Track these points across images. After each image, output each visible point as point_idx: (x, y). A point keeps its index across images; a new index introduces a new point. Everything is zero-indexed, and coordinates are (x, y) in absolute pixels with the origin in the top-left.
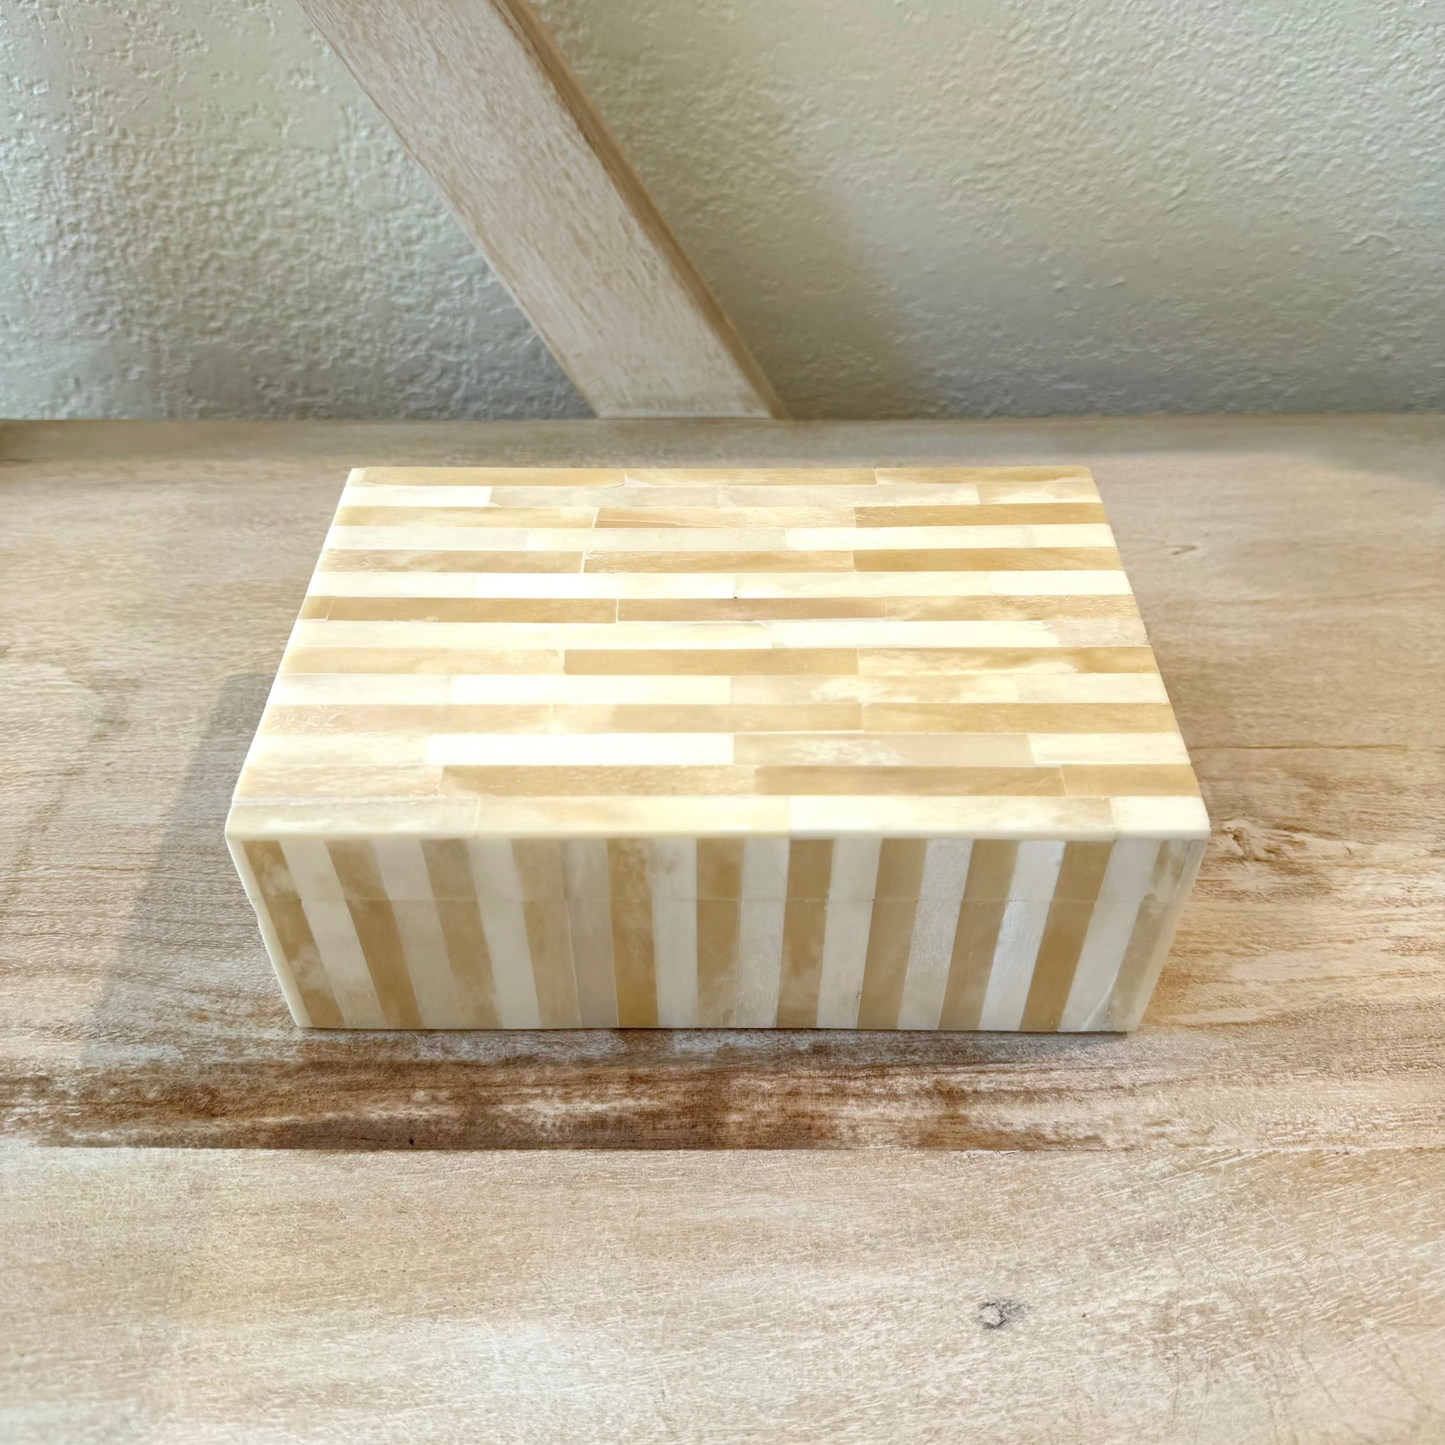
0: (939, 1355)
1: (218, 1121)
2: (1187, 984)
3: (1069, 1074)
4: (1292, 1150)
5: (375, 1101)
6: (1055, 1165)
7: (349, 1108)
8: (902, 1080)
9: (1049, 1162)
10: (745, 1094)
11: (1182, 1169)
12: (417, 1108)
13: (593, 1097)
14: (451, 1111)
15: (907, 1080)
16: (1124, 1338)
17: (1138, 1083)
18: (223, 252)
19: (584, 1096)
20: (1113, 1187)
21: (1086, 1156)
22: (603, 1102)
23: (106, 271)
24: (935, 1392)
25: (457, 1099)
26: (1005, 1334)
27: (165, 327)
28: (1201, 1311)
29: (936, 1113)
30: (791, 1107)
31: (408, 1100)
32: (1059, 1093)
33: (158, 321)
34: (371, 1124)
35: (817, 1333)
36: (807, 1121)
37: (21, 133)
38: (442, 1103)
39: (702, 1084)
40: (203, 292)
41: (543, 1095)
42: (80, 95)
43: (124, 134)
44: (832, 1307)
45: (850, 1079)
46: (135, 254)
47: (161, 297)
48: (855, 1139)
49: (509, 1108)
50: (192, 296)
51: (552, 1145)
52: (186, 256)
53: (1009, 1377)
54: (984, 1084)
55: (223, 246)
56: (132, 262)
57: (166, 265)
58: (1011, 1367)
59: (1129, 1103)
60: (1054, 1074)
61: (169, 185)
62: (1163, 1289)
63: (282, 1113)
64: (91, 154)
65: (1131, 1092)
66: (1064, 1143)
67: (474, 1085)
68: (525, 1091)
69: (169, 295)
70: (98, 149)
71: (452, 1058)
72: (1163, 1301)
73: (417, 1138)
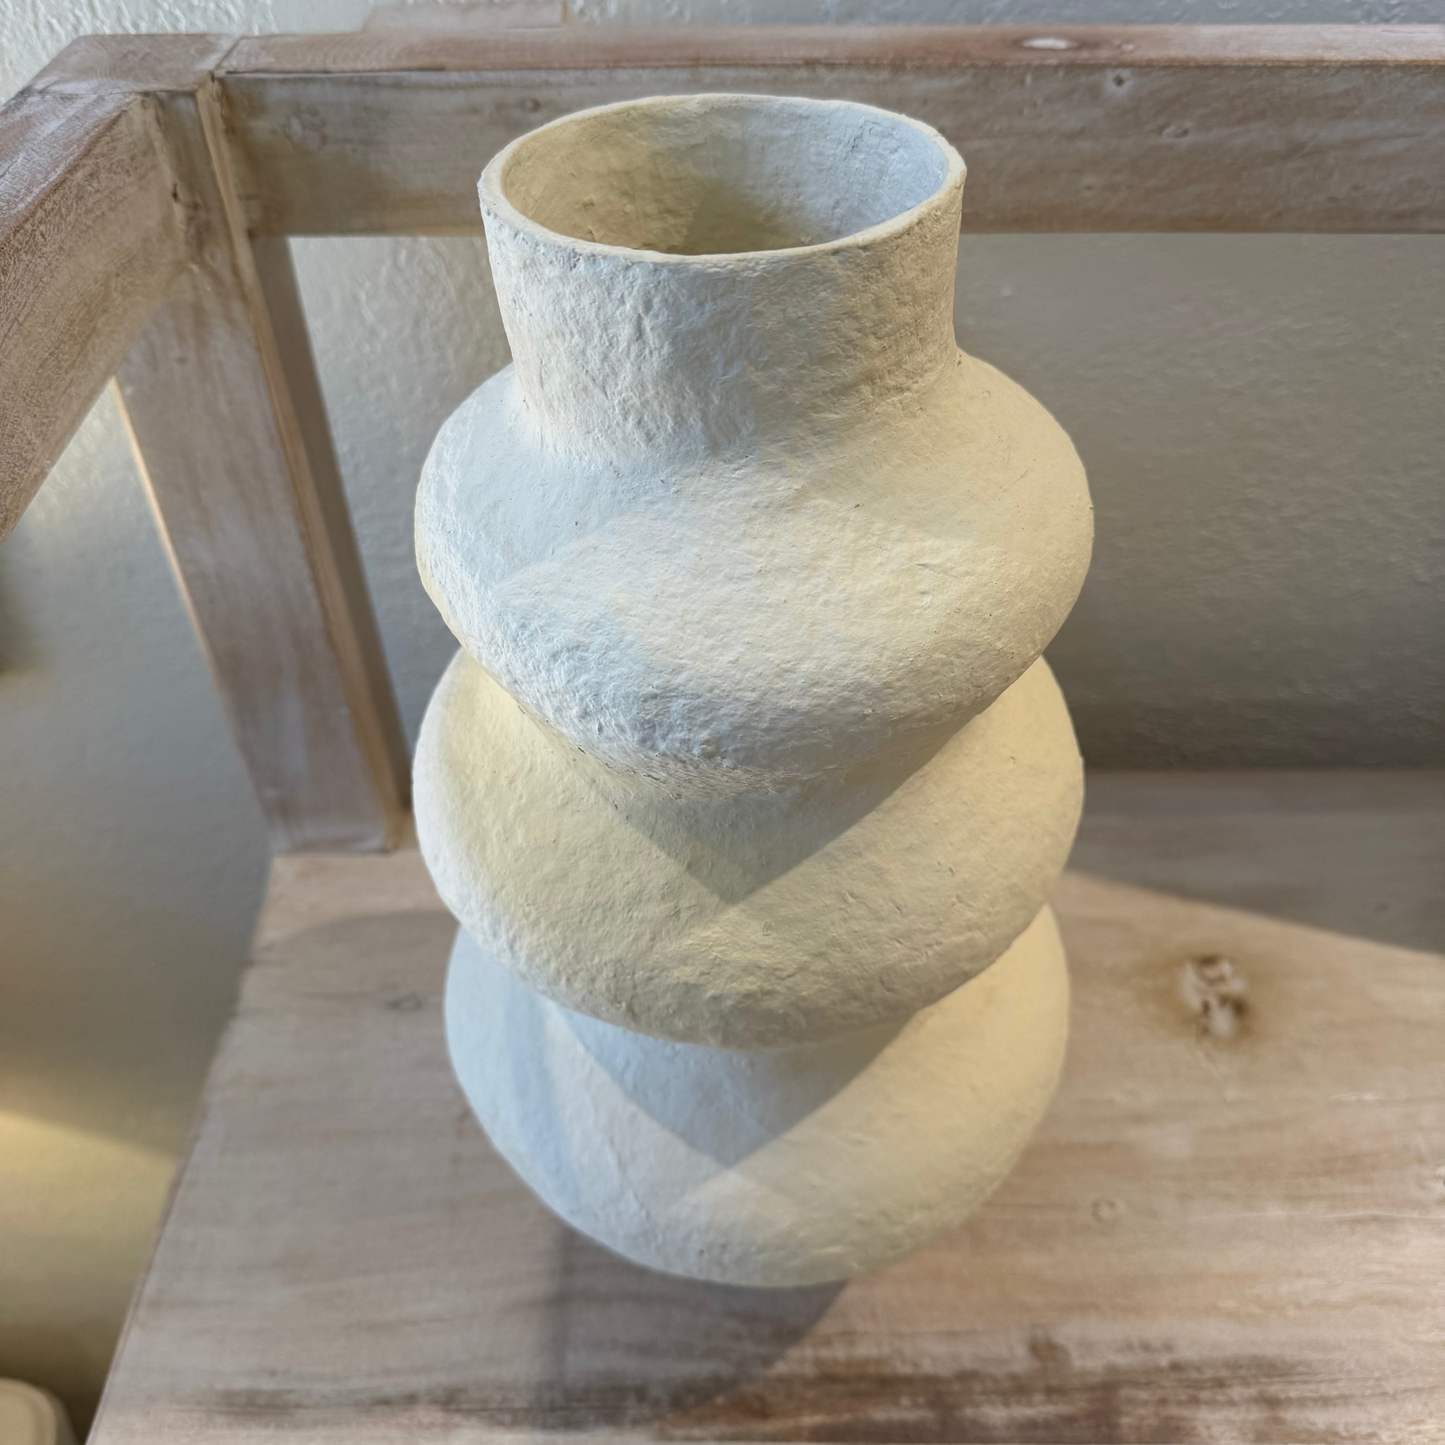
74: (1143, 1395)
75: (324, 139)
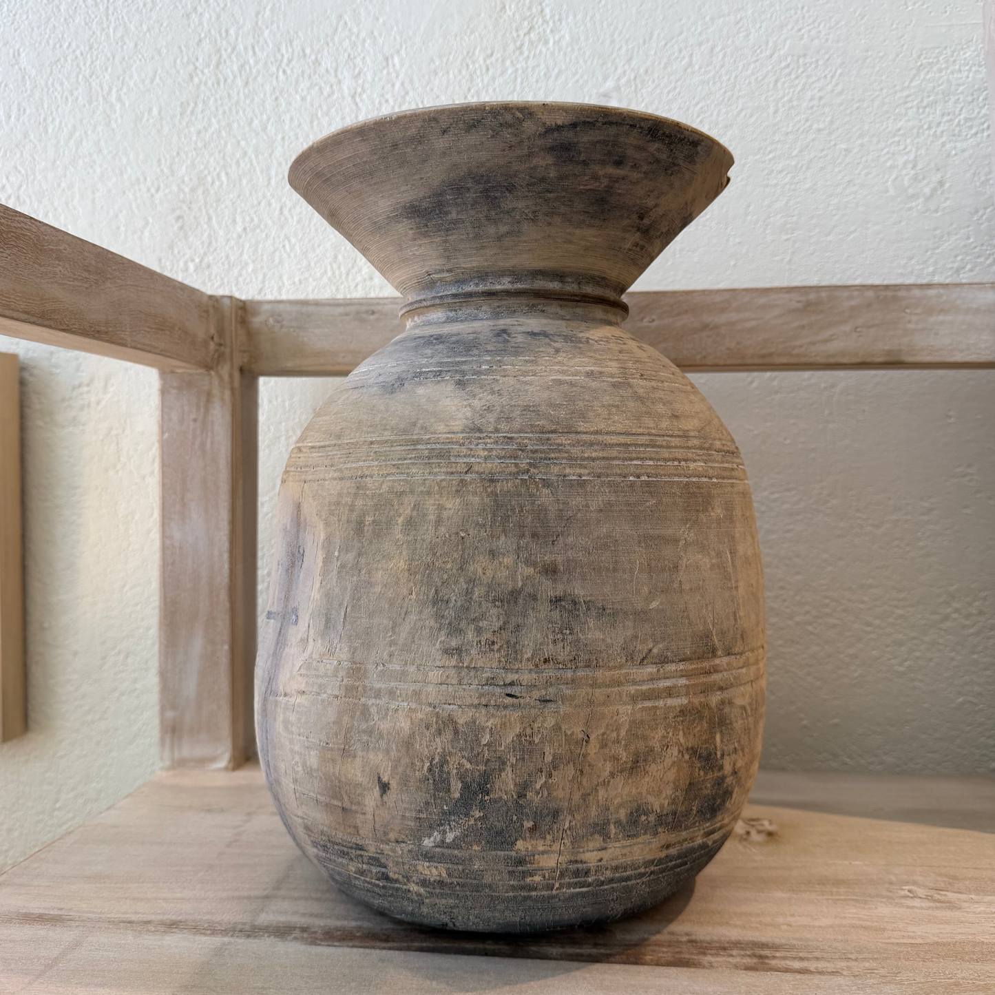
74: (665, 950)
75: (282, 327)
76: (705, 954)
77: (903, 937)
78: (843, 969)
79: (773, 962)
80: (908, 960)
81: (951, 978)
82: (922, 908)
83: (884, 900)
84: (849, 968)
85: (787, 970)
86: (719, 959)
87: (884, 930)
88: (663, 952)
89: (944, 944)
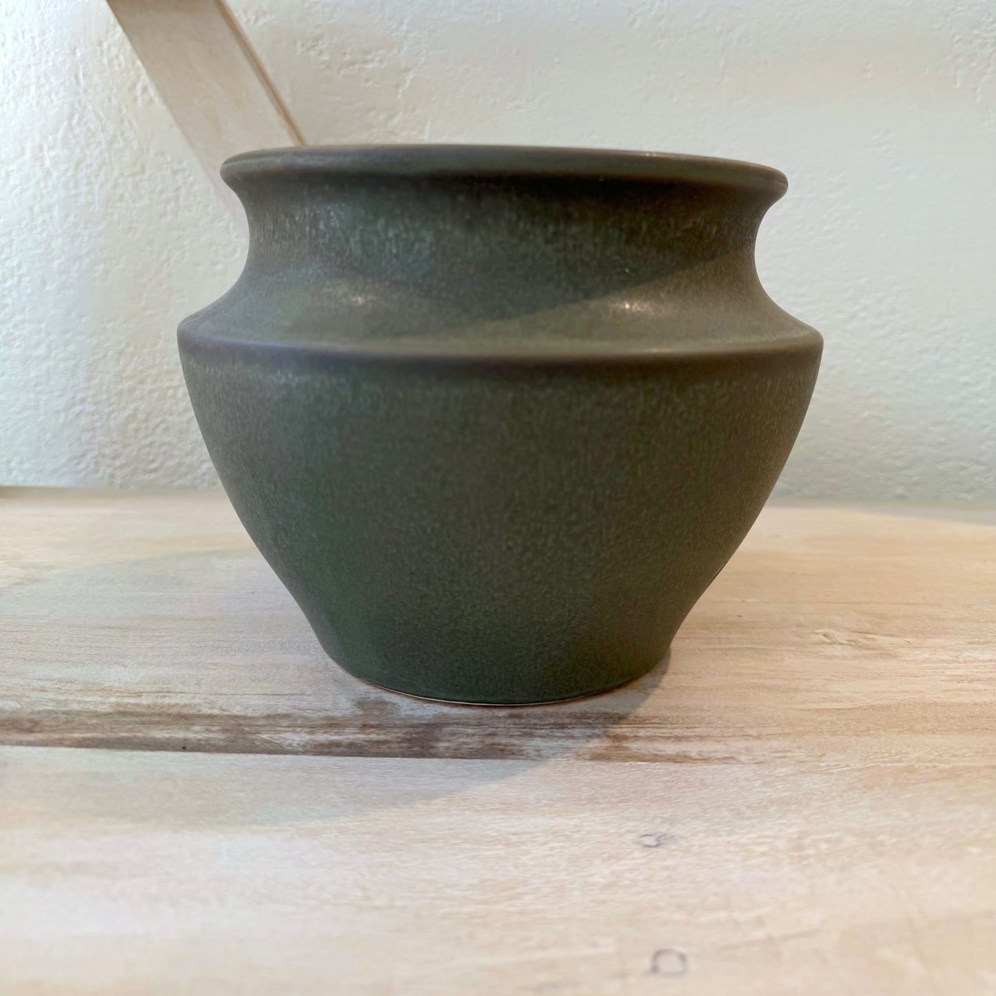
0: (604, 860)
1: (35, 735)
2: (796, 692)
3: (709, 730)
4: (889, 765)
5: (162, 730)
6: (700, 770)
7: (140, 731)
8: (578, 730)
9: (694, 768)
10: (453, 734)
11: (802, 772)
12: (195, 733)
13: (333, 733)
14: (220, 736)
15: (581, 730)
16: (763, 854)
17: (763, 734)
18: (170, 419)
19: (325, 733)
20: (748, 780)
21: (724, 766)
22: (339, 735)
23: (94, 429)
24: (601, 880)
25: (224, 731)
26: (661, 851)
27: (122, 467)
28: (828, 841)
29: (604, 745)
30: (488, 741)
31: (188, 729)
32: (701, 738)
33: (118, 463)
34: (155, 739)
35: (500, 847)
36: (502, 747)
37: (67, 344)
38: (214, 732)
39: (420, 730)
40: (151, 444)
41: (294, 731)
42: (109, 321)
43: (128, 345)
44: (514, 834)
45: (537, 729)
46: (115, 418)
47: (125, 446)
48: (540, 756)
49: (265, 736)
50: (145, 446)
51: (296, 753)
52: (146, 420)
53: (665, 873)
54: (642, 733)
55: (171, 414)
56: (112, 423)
57: (132, 426)
58: (667, 868)
59: (757, 743)
60: (696, 730)
61: (147, 376)
62: (793, 830)
63: (87, 732)
64: (105, 356)
65: (759, 737)
66: (706, 760)
67: (240, 725)
68: (279, 729)
69: (130, 445)
70: (111, 353)
71: (226, 713)
72: (795, 836)
73: (188, 747)
76: (531, 735)
77: (825, 700)
78: (740, 754)
79: (634, 746)
80: (834, 733)
81: (898, 761)
82: (845, 658)
83: (793, 648)
84: (748, 750)
85: (655, 758)
86: (553, 744)
87: (796, 690)
88: (468, 735)
89: (883, 708)
